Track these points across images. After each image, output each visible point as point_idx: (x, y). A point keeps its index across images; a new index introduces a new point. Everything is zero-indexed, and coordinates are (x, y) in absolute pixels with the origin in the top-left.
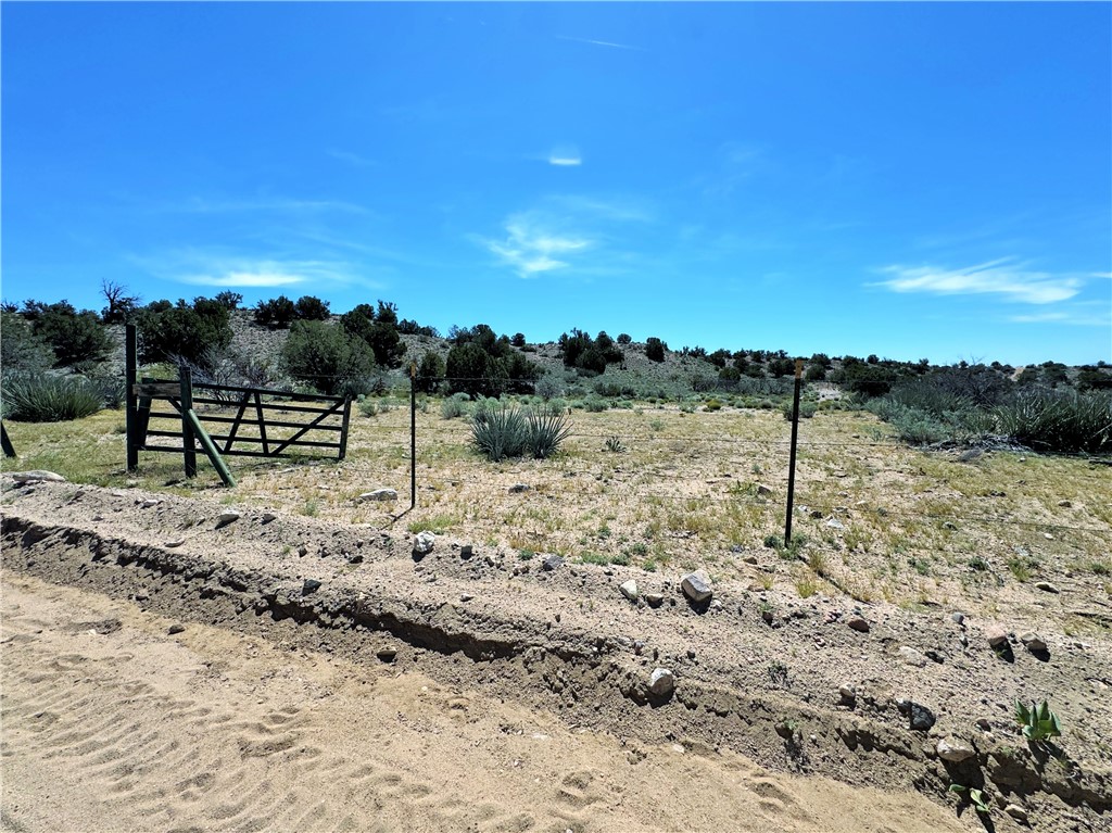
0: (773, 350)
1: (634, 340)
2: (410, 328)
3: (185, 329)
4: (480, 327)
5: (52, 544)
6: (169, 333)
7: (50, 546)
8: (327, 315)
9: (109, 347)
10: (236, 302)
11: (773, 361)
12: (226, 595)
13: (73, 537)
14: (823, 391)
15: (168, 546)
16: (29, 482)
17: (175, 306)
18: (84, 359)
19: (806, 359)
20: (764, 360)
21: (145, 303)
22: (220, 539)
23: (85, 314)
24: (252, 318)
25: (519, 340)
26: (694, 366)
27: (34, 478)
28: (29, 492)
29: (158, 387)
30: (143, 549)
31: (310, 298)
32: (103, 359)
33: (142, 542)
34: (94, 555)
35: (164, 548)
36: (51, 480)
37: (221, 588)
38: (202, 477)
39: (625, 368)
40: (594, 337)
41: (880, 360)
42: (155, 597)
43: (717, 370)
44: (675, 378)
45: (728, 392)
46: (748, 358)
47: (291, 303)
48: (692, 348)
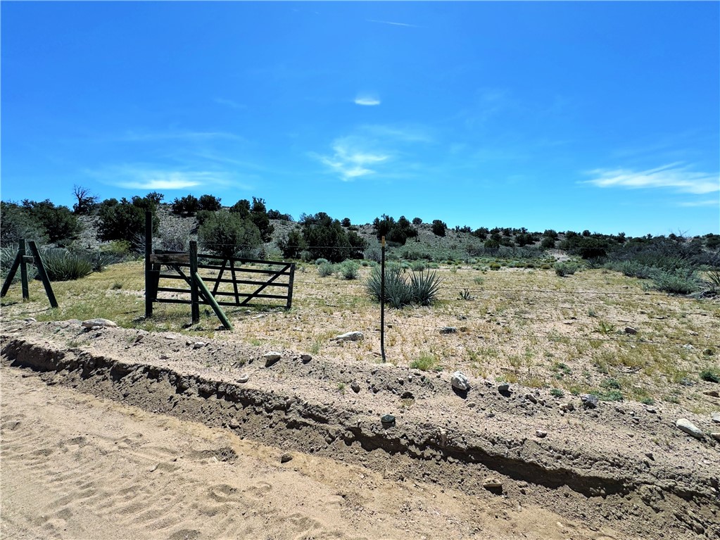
0: (517, 228)
1: (424, 222)
2: (275, 215)
3: (131, 217)
4: (320, 214)
5: (137, 379)
6: (121, 220)
7: (136, 380)
8: (219, 207)
9: (79, 230)
10: (159, 199)
11: (518, 235)
12: (311, 426)
13: (154, 373)
14: (556, 256)
15: (239, 382)
16: (94, 327)
17: (120, 202)
18: (63, 238)
19: (541, 233)
20: (512, 234)
21: (101, 200)
22: (276, 375)
23: (60, 208)
24: (170, 210)
25: (347, 223)
26: (466, 238)
27: (97, 325)
28: (98, 335)
29: (171, 257)
30: (218, 384)
31: (208, 196)
32: (76, 238)
33: (215, 378)
34: (175, 388)
35: (235, 383)
36: (109, 326)
37: (303, 420)
38: (203, 322)
39: (419, 241)
40: (396, 220)
41: (592, 234)
42: (244, 426)
43: (482, 241)
44: (454, 247)
45: (493, 256)
46: (501, 233)
47: (196, 199)
48: (462, 227)
